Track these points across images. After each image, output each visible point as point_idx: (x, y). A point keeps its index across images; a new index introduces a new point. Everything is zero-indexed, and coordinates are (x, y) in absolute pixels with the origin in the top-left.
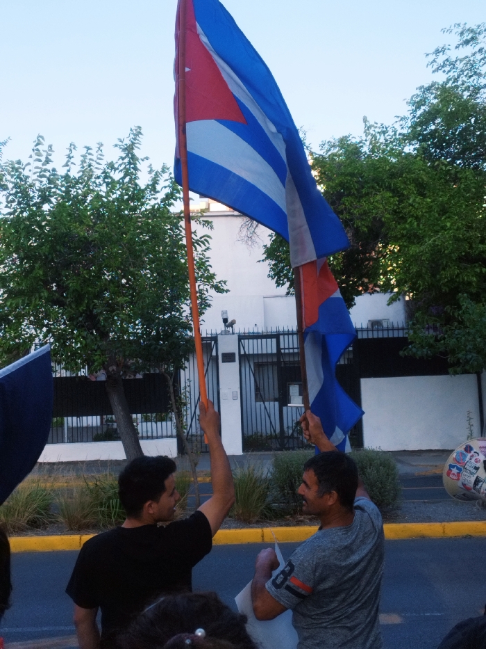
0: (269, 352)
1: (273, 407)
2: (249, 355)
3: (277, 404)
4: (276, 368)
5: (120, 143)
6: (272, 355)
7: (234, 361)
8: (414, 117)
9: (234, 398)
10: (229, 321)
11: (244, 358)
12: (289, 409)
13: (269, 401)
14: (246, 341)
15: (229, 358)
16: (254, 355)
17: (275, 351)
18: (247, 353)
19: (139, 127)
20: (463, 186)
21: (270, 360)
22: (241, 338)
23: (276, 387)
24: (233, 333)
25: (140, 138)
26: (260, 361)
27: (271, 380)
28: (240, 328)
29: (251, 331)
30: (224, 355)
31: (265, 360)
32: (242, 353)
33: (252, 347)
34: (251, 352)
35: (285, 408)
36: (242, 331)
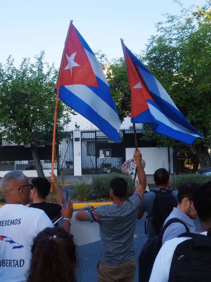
0: (92, 138)
1: (93, 158)
2: (85, 139)
3: (95, 157)
4: (94, 144)
5: (36, 57)
6: (93, 139)
7: (79, 141)
8: (148, 51)
9: (79, 155)
10: (78, 126)
11: (83, 140)
12: (99, 159)
13: (92, 156)
14: (84, 133)
15: (77, 140)
16: (86, 139)
17: (94, 137)
18: (84, 138)
19: (44, 51)
20: (164, 78)
21: (92, 141)
22: (82, 132)
23: (95, 151)
24: (79, 131)
25: (44, 55)
26: (89, 141)
27: (93, 148)
28: (81, 129)
29: (86, 130)
30: (75, 139)
31: (91, 141)
32: (82, 138)
33: (86, 136)
34: (86, 138)
35: (98, 159)
36: (82, 130)
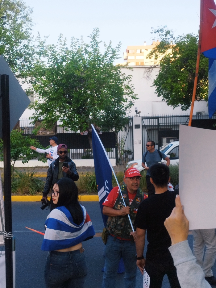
2: (146, 126)
4: (157, 131)
9: (139, 143)
10: (138, 111)
11: (144, 127)
14: (145, 120)
17: (157, 124)
19: (98, 28)
22: (143, 118)
23: (157, 139)
24: (139, 117)
25: (99, 33)
26: (151, 128)
27: (155, 136)
28: (142, 114)
30: (135, 125)
31: (153, 128)
32: (143, 125)
33: (147, 122)
35: (160, 148)
